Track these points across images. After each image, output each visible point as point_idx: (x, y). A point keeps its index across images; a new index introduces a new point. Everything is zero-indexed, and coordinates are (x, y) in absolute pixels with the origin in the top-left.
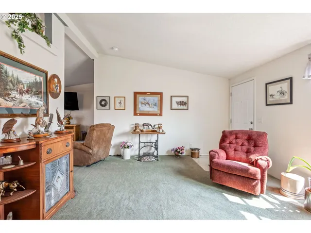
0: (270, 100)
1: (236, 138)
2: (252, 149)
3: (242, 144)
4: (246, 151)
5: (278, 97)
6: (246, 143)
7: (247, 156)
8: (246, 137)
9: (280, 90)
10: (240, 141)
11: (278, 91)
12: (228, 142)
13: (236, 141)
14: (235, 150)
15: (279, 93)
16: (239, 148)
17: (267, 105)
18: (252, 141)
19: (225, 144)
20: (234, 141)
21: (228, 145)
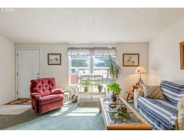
0: (50, 62)
1: (43, 83)
2: (51, 87)
3: (46, 85)
4: (48, 89)
5: (54, 61)
6: (48, 85)
7: (50, 91)
8: (47, 82)
9: (56, 58)
10: (45, 84)
11: (55, 59)
12: (38, 87)
13: (42, 85)
14: (43, 90)
15: (55, 60)
16: (45, 88)
17: (48, 64)
18: (50, 83)
19: (36, 88)
20: (41, 85)
21: (38, 88)
